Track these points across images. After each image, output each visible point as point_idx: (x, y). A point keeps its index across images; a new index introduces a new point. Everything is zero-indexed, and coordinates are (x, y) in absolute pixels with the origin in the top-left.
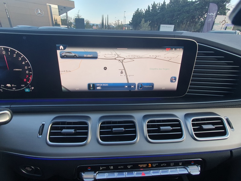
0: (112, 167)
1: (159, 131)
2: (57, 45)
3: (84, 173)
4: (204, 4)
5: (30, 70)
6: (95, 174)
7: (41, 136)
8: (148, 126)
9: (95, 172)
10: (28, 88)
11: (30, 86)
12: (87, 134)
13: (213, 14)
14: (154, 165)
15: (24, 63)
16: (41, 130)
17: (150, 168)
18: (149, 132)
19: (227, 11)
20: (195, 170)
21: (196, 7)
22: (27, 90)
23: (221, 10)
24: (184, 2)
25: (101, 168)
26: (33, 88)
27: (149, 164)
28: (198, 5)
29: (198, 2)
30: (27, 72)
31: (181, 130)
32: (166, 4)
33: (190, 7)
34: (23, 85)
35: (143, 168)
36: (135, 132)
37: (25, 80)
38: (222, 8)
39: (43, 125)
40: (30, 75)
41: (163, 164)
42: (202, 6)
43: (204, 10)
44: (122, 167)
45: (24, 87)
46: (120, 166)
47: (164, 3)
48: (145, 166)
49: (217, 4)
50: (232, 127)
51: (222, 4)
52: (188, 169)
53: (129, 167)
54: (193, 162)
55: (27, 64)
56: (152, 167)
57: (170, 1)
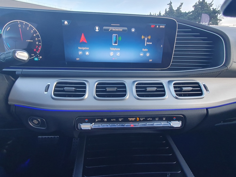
0: (106, 119)
1: (145, 91)
2: (63, 21)
3: (82, 124)
4: (197, 15)
5: (39, 41)
6: (92, 125)
7: (46, 93)
8: (137, 87)
9: (91, 123)
10: (37, 57)
11: (39, 55)
12: (85, 91)
13: (205, 24)
14: (142, 120)
15: (35, 35)
16: (47, 88)
17: (138, 121)
18: (137, 91)
19: (218, 22)
20: (177, 124)
21: (190, 18)
22: (36, 59)
23: (213, 20)
24: (178, 13)
25: (97, 120)
26: (41, 57)
27: (137, 118)
28: (191, 15)
29: (191, 13)
30: (37, 43)
31: (164, 91)
32: (162, 14)
33: (184, 17)
34: (33, 55)
35: (132, 121)
36: (125, 91)
37: (35, 50)
38: (213, 19)
39: (49, 85)
40: (39, 45)
41: (150, 119)
42: (195, 16)
43: (197, 20)
44: (115, 120)
45: (33, 56)
46: (113, 119)
47: (160, 13)
48: (133, 119)
49: (209, 15)
50: (208, 90)
51: (214, 15)
52: (171, 123)
53: (120, 120)
54: (175, 118)
55: (37, 36)
56: (140, 121)
57: (165, 12)
